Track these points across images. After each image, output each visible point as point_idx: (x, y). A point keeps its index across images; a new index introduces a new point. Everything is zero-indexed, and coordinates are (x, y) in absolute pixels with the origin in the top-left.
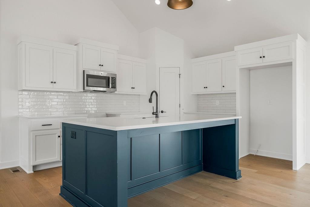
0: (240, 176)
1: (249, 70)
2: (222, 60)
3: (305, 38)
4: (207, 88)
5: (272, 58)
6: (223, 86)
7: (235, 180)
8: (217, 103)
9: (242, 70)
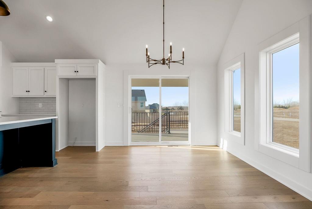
0: (56, 164)
1: (68, 80)
2: (44, 68)
3: (104, 63)
4: (29, 91)
5: (84, 73)
6: (46, 91)
7: (52, 167)
8: (40, 105)
9: (61, 79)
